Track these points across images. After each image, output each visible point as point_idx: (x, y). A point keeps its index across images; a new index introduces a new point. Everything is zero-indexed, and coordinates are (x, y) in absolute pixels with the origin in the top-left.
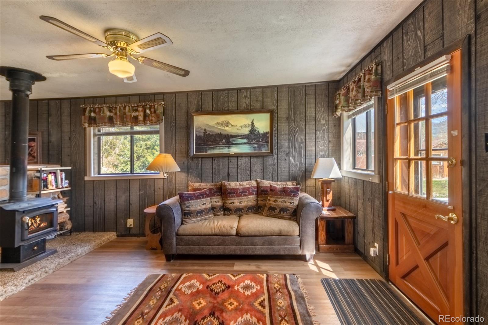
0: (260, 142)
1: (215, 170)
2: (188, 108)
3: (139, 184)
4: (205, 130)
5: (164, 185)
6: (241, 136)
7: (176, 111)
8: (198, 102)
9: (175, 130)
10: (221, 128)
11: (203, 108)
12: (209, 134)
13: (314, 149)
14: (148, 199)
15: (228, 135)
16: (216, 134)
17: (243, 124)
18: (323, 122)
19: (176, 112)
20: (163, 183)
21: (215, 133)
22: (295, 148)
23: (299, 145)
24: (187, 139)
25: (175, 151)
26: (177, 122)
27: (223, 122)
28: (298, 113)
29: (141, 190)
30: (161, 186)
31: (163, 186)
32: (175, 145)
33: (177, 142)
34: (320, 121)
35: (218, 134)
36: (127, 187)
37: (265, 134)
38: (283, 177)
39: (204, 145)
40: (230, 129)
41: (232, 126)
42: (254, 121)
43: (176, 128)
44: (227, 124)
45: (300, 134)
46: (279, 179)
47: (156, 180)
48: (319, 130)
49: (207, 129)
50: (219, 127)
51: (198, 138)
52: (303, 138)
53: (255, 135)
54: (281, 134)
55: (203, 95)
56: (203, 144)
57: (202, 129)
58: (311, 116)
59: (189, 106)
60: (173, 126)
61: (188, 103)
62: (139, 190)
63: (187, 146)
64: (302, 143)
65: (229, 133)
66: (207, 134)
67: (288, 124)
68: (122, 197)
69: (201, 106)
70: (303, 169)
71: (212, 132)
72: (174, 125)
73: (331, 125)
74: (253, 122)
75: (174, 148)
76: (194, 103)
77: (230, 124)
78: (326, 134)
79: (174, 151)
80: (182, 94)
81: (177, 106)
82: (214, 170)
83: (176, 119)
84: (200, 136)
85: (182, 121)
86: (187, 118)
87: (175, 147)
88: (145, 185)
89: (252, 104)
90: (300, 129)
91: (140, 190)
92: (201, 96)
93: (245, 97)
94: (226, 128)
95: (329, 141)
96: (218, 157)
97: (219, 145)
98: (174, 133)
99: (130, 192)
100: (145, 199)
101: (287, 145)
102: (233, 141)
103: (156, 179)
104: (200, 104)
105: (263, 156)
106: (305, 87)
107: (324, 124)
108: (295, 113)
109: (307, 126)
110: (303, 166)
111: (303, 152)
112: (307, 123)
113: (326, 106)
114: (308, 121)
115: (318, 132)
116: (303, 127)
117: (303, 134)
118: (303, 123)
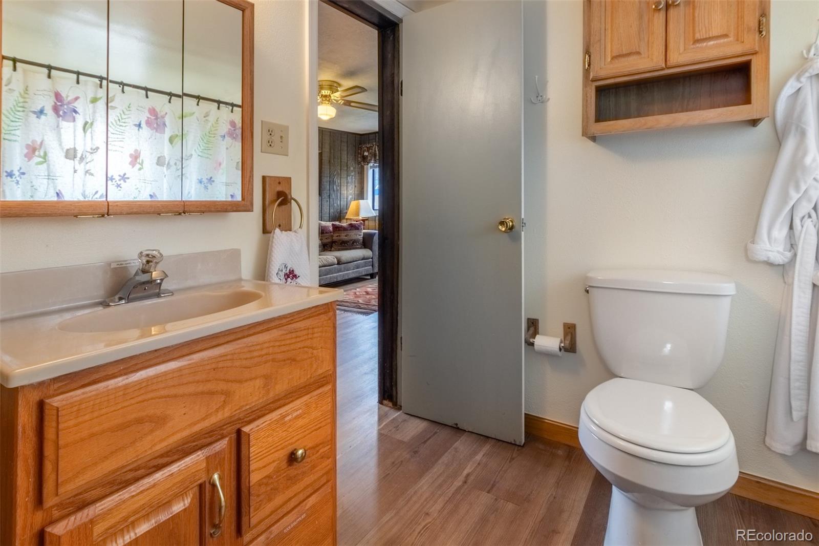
13: (346, 192)
18: (352, 168)
22: (334, 190)
23: (337, 188)
28: (336, 157)
34: (350, 167)
38: (325, 218)
45: (337, 178)
46: (323, 219)
48: (350, 176)
52: (339, 181)
54: (324, 176)
58: (344, 162)
64: (338, 186)
67: (329, 167)
70: (339, 210)
73: (357, 172)
78: (354, 179)
90: (338, 173)
95: (355, 186)
101: (328, 187)
106: (341, 134)
107: (352, 171)
108: (334, 158)
109: (342, 170)
110: (339, 208)
111: (339, 194)
112: (342, 168)
113: (354, 154)
114: (342, 166)
115: (349, 178)
116: (339, 171)
117: (339, 178)
118: (340, 168)
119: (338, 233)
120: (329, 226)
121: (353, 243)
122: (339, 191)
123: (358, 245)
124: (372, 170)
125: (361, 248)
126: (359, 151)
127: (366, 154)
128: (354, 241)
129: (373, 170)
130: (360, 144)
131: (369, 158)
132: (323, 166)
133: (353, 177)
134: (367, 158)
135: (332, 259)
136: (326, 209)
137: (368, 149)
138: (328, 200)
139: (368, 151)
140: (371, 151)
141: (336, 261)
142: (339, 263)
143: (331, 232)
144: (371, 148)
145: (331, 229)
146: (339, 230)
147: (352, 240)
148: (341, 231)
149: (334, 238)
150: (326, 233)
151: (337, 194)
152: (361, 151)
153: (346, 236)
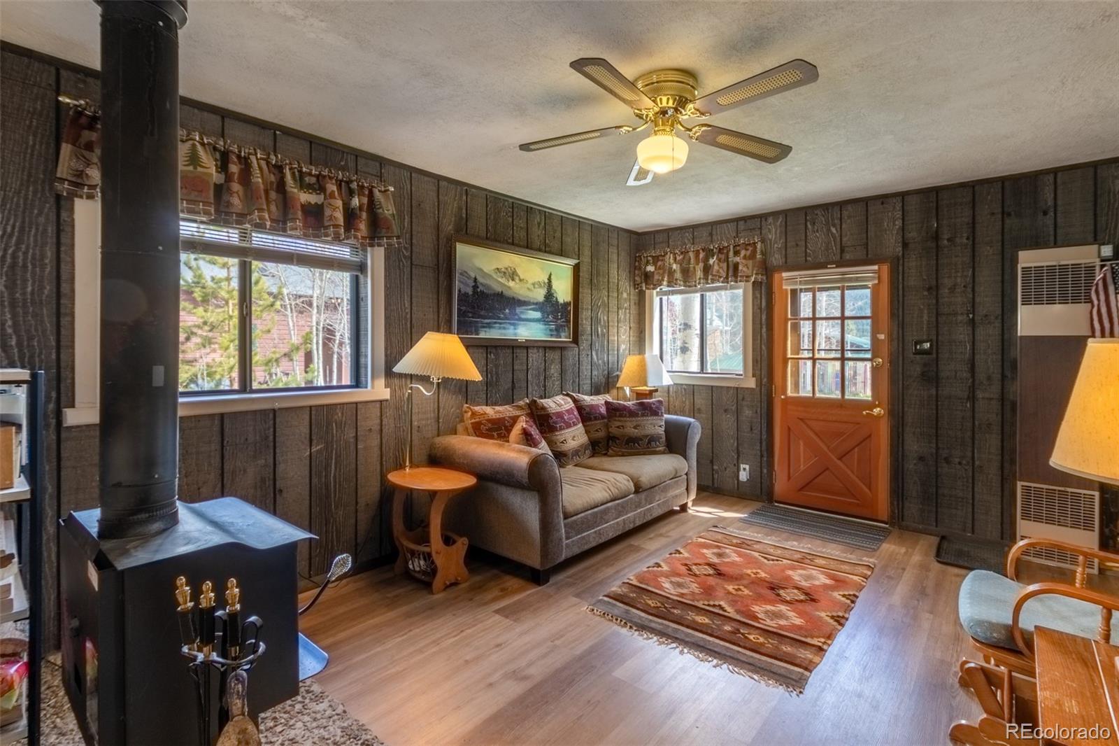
0: (558, 319)
1: (492, 377)
2: (438, 217)
3: (307, 422)
4: (475, 280)
5: (381, 421)
6: (534, 304)
7: (411, 218)
8: (460, 209)
9: (409, 269)
10: (503, 280)
11: (469, 227)
12: (482, 292)
13: (616, 338)
14: (336, 464)
15: (513, 298)
16: (494, 294)
17: (536, 280)
18: (625, 295)
19: (411, 222)
20: (379, 414)
21: (493, 292)
22: (598, 335)
23: (602, 331)
24: (435, 296)
25: (409, 326)
26: (414, 248)
27: (507, 269)
28: (601, 274)
29: (314, 442)
30: (374, 422)
31: (379, 421)
32: (408, 310)
33: (414, 304)
34: (622, 293)
35: (498, 294)
36: (267, 438)
37: (566, 304)
38: (586, 387)
39: (473, 317)
40: (517, 286)
41: (520, 280)
42: (552, 277)
43: (412, 264)
44: (513, 274)
45: (603, 312)
46: (582, 389)
47: (359, 406)
48: (622, 309)
49: (480, 279)
50: (500, 280)
51: (463, 297)
52: (606, 318)
53: (553, 304)
54: (583, 308)
55: (469, 196)
56: (470, 315)
57: (469, 277)
58: (614, 283)
59: (441, 215)
60: (405, 257)
61: (438, 205)
62: (307, 442)
63: (436, 314)
64: (605, 327)
65: (515, 295)
66: (479, 290)
67: (590, 292)
68: (245, 471)
69: (464, 221)
70: (606, 373)
71: (488, 287)
72: (407, 254)
73: (633, 303)
74: (550, 279)
75: (406, 317)
76: (452, 212)
77: (517, 275)
78: (628, 315)
79: (406, 324)
80: (426, 178)
81: (414, 205)
82: (489, 376)
83: (411, 239)
84: (466, 294)
85: (425, 250)
86: (436, 243)
87: (409, 316)
88: (329, 424)
89: (547, 241)
90: (603, 301)
91: (311, 441)
92: (465, 197)
93: (539, 224)
94: (511, 284)
95: (630, 328)
96: (496, 347)
97: (499, 318)
98: (406, 276)
99: (278, 451)
100: (328, 466)
101: (589, 329)
102: (521, 312)
103: (361, 402)
104: (464, 216)
105: (561, 348)
106: (608, 231)
107: (625, 299)
108: (598, 274)
109: (610, 298)
110: (606, 368)
111: (606, 343)
112: (610, 294)
113: (627, 270)
114: (611, 290)
115: (620, 311)
116: (606, 299)
117: (606, 313)
118: (606, 294)
119: (619, 421)
120: (597, 406)
121: (649, 442)
122: (606, 338)
123: (658, 447)
124: (658, 299)
125: (663, 453)
126: (637, 264)
127: (650, 268)
128: (652, 439)
129: (661, 299)
130: (638, 250)
131: (656, 277)
132: (581, 290)
133: (628, 311)
134: (653, 277)
135: (626, 483)
136: (587, 370)
137: (656, 259)
138: (590, 353)
139: (655, 264)
140: (660, 263)
141: (632, 487)
142: (638, 489)
143: (603, 417)
144: (661, 258)
145: (603, 410)
146: (621, 416)
147: (647, 436)
148: (625, 416)
149: (610, 430)
150: (596, 418)
151: (603, 342)
152: (640, 264)
153: (635, 428)
